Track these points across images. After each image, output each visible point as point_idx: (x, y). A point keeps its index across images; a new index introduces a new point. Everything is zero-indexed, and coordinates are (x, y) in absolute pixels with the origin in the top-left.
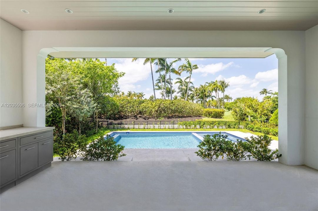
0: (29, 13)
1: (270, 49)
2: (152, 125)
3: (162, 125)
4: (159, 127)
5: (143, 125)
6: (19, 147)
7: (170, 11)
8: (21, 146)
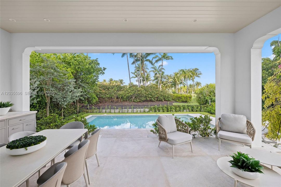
0: (15, 21)
1: (207, 48)
2: (126, 109)
3: (135, 109)
4: (132, 110)
5: (118, 110)
6: (8, 126)
7: (126, 20)
8: (9, 126)
